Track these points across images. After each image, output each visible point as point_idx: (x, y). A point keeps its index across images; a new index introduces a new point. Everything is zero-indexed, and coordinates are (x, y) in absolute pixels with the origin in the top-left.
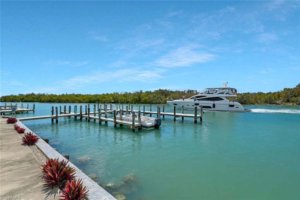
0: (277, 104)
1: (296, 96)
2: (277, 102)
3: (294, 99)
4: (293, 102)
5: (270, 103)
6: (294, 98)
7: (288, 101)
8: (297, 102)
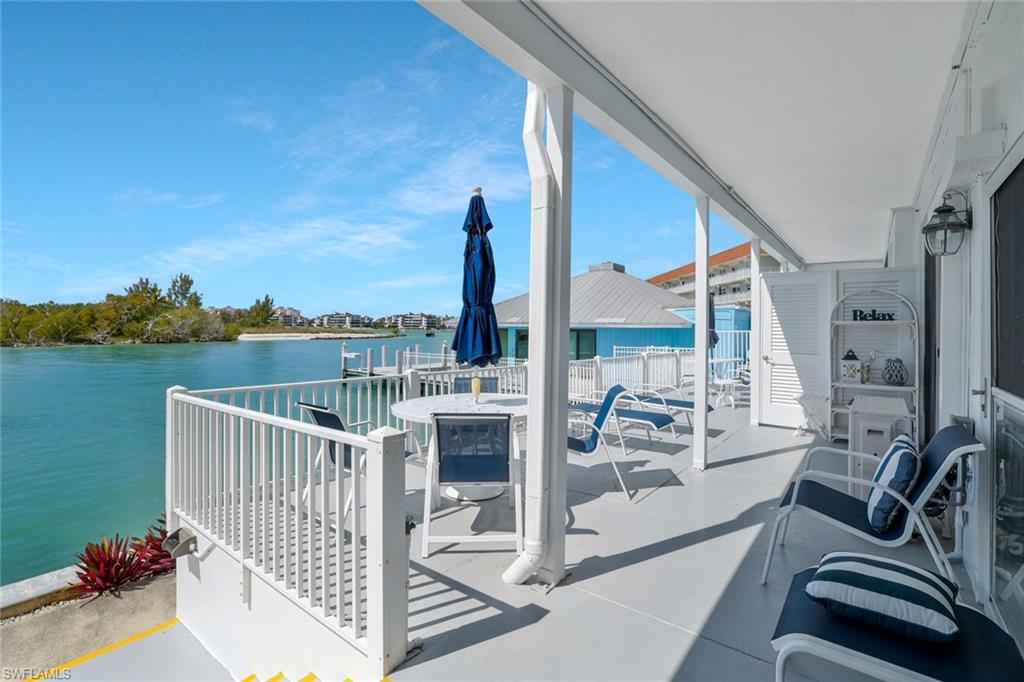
0: (90, 342)
1: (137, 320)
2: (92, 336)
3: (135, 326)
4: (133, 335)
5: (68, 340)
6: (135, 324)
7: (119, 334)
8: (143, 335)
